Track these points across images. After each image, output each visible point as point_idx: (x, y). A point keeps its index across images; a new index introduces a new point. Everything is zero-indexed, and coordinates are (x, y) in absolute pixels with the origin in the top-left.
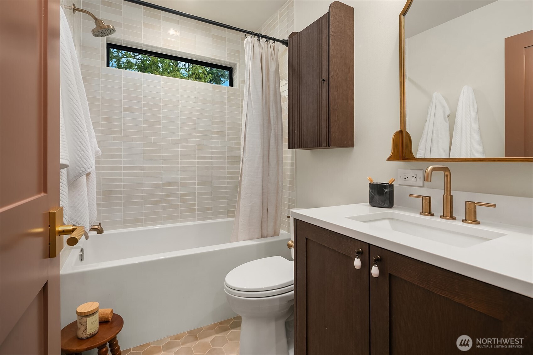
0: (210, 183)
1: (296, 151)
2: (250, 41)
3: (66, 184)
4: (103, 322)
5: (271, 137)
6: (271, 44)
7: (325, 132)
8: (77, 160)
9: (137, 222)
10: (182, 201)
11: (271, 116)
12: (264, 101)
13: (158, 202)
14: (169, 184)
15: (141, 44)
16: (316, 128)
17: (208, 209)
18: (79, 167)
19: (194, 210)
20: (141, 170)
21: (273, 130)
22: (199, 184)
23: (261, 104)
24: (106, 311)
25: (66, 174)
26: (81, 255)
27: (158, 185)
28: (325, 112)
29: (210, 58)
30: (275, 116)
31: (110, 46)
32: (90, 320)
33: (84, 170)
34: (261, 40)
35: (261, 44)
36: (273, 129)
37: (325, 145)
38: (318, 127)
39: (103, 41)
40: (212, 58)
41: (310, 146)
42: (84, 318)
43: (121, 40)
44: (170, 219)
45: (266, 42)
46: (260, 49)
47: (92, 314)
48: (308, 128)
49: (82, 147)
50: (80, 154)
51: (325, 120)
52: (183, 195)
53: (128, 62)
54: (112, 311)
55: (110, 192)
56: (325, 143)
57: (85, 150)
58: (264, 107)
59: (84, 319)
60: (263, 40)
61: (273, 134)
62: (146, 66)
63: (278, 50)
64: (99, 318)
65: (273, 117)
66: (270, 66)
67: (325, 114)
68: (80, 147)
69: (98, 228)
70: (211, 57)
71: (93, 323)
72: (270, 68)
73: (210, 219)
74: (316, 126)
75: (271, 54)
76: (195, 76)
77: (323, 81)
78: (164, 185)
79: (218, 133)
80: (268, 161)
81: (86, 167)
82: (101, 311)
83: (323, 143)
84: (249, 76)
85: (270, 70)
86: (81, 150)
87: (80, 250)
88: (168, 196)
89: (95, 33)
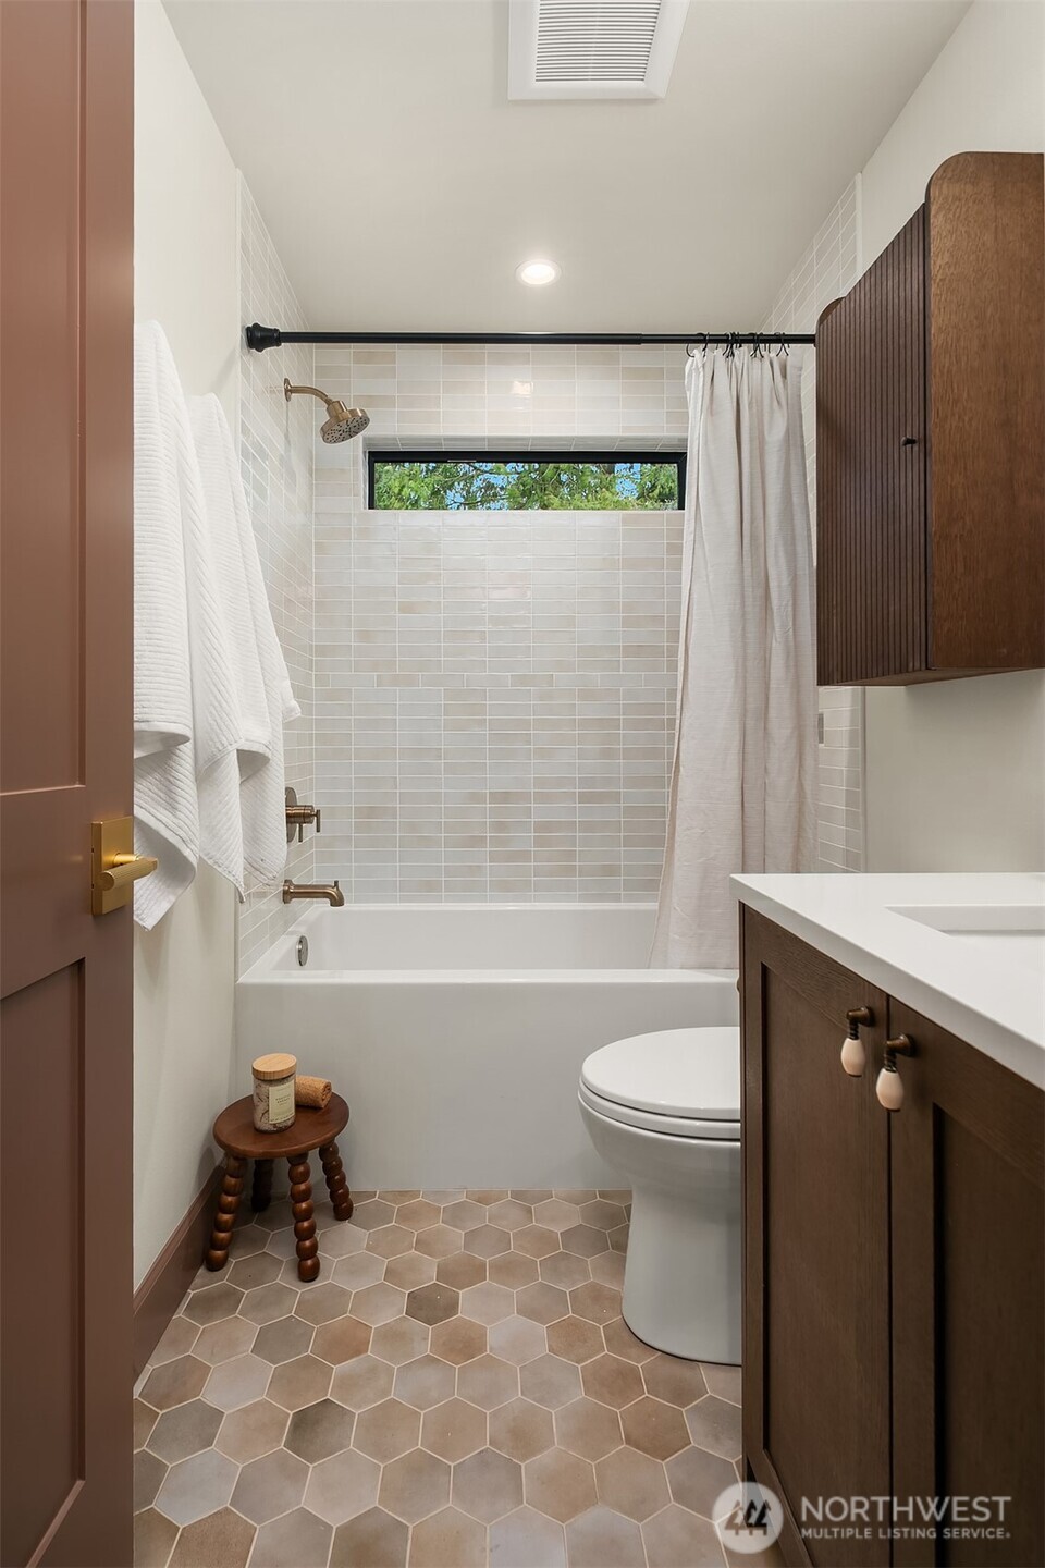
0: (616, 797)
1: (864, 692)
2: (700, 365)
3: (192, 778)
4: (306, 1106)
5: (773, 652)
6: (773, 355)
7: (917, 619)
8: (210, 724)
9: (429, 889)
10: (539, 842)
11: (773, 584)
12: (746, 540)
13: (480, 841)
14: (505, 797)
15: (438, 439)
16: (891, 608)
17: (611, 870)
18: (212, 740)
19: (570, 870)
20: (439, 758)
21: (777, 629)
22: (584, 798)
23: (733, 549)
24: (313, 1082)
25: (192, 757)
26: (300, 951)
27: (475, 797)
28: (916, 550)
29: (616, 438)
30: (785, 582)
31: (377, 457)
32: (275, 1092)
33: (221, 748)
34: (736, 352)
35: (738, 363)
36: (777, 625)
37: (917, 665)
38: (897, 607)
39: (354, 449)
40: (621, 437)
41: (875, 671)
42: (263, 1085)
43: (395, 439)
44: (506, 888)
45: (754, 356)
46: (734, 379)
47: (280, 1079)
48: (869, 613)
49: (219, 696)
50: (214, 712)
51: (917, 577)
52: (540, 827)
53: (490, 486)
54: (328, 1087)
55: (372, 812)
56: (917, 656)
57: (224, 704)
58: (747, 559)
59: (265, 1087)
60: (743, 352)
61: (779, 640)
62: (528, 487)
63: (801, 369)
64: (297, 1095)
65: (779, 586)
66: (766, 428)
67: (916, 559)
68: (215, 697)
69: (333, 891)
70: (617, 434)
71: (280, 1101)
72: (766, 433)
73: (617, 898)
74: (891, 602)
75: (774, 389)
76: (657, 492)
77: (909, 446)
78: (495, 797)
79: (638, 650)
80: (765, 728)
81: (225, 741)
82: (301, 1079)
83: (911, 659)
84: (696, 470)
85: (768, 438)
86: (216, 704)
87: (296, 938)
88: (500, 827)
89: (326, 436)
